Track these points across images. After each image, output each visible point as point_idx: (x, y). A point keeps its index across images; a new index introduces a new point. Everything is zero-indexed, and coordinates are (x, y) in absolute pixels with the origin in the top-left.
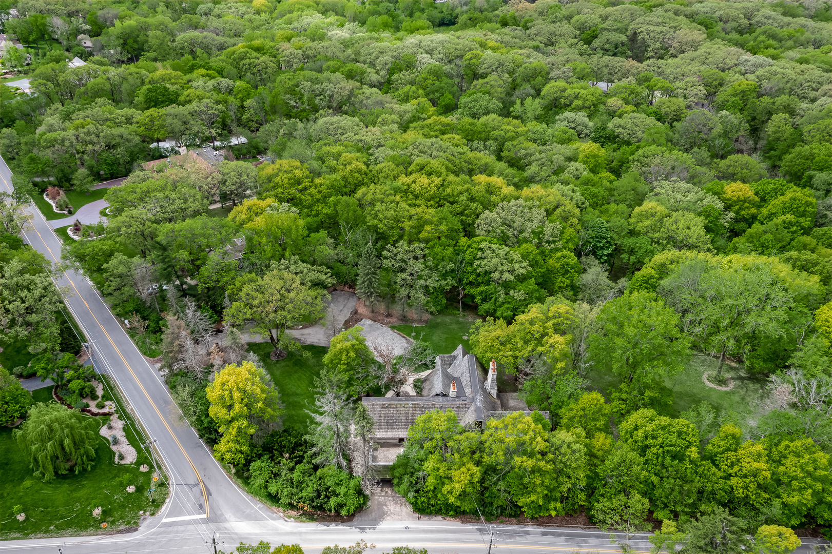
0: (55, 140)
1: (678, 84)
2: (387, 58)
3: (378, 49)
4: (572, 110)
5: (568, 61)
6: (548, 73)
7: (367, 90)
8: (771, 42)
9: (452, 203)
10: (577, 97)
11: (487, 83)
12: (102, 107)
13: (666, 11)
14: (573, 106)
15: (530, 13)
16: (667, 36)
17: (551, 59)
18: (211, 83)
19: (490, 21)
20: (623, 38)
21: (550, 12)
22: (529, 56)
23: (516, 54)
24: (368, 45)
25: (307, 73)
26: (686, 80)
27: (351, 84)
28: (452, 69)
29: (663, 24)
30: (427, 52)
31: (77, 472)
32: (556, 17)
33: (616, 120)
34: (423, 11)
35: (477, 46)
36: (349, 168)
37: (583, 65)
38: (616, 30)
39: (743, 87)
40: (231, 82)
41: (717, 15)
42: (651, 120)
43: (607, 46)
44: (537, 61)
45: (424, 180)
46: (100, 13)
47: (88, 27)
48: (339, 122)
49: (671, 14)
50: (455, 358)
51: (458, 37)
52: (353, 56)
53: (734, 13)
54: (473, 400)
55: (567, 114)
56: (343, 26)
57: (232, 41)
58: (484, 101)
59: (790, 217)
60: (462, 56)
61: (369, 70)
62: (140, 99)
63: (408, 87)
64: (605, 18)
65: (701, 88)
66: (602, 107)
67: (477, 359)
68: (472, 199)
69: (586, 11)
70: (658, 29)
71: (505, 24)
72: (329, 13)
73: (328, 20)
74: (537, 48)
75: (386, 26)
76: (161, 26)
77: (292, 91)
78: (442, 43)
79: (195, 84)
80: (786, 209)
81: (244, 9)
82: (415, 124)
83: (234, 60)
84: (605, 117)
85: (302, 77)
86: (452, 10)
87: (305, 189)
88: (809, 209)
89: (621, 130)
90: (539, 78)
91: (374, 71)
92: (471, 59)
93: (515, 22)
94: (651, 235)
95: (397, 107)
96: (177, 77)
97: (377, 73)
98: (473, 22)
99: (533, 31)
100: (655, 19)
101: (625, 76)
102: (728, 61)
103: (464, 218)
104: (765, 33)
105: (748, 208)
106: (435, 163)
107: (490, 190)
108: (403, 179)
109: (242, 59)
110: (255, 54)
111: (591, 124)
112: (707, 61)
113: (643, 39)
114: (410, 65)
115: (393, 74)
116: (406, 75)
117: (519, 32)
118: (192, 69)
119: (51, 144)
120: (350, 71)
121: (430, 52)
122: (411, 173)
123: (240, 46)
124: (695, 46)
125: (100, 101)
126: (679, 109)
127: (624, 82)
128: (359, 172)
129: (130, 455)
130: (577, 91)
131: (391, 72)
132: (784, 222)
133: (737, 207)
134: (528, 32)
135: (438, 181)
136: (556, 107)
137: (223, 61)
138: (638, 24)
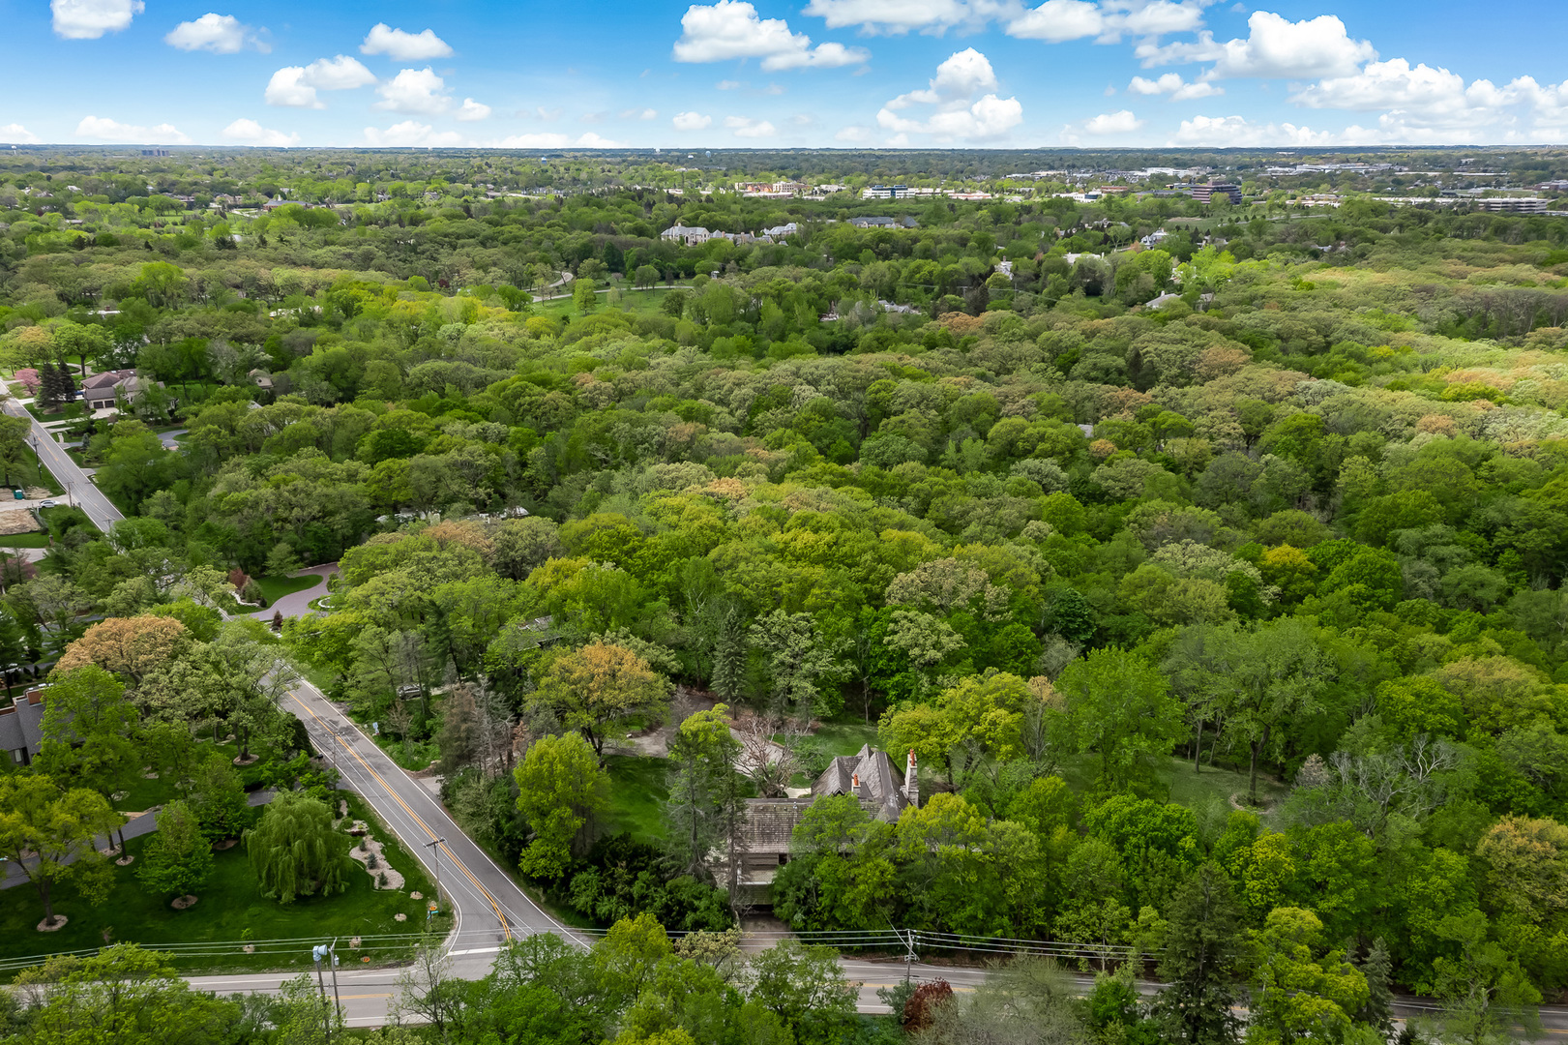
0: (244, 502)
1: (1200, 420)
2: (747, 390)
3: (732, 380)
4: (1037, 457)
5: (1029, 392)
6: (999, 410)
7: (715, 434)
8: (1352, 363)
9: (850, 566)
10: (1042, 438)
11: (903, 422)
12: (310, 459)
13: (1189, 325)
14: (1037, 452)
15: (972, 329)
16: (1189, 358)
17: (1004, 389)
18: (474, 427)
19: (909, 342)
20: (1121, 362)
21: (1003, 327)
22: (968, 386)
23: (948, 383)
24: (717, 374)
25: (623, 412)
26: (1212, 414)
27: (689, 428)
28: (849, 406)
29: (1182, 341)
30: (809, 383)
31: (326, 893)
32: (1014, 334)
33: (1102, 468)
34: (801, 331)
35: (888, 373)
36: (697, 524)
37: (1054, 394)
38: (1107, 351)
39: (1300, 422)
40: (503, 428)
41: (1272, 329)
42: (1157, 468)
43: (1093, 374)
44: (983, 391)
45: (808, 537)
46: (285, 337)
47: (268, 357)
48: (677, 470)
49: (1197, 328)
50: (858, 761)
51: (859, 362)
52: (692, 391)
53: (1299, 326)
54: (884, 800)
55: (1030, 462)
56: (673, 351)
57: (499, 373)
58: (899, 445)
59: (1359, 587)
60: (865, 388)
61: (719, 409)
62: (366, 447)
63: (781, 430)
64: (1090, 335)
65: (1236, 425)
66: (1082, 452)
67: (889, 758)
68: (881, 560)
69: (1060, 325)
70: (1174, 348)
71: (931, 345)
72: (650, 335)
73: (650, 344)
74: (982, 377)
75: (742, 350)
76: (382, 353)
77: (598, 438)
78: (833, 369)
79: (447, 429)
80: (1353, 577)
81: (514, 330)
82: (793, 474)
83: (506, 398)
84: (1087, 467)
85: (615, 418)
86: (849, 330)
87: (634, 550)
88: (1388, 576)
89: (1110, 483)
90: (984, 416)
91: (727, 410)
92: (878, 391)
93: (948, 341)
94: (1149, 611)
95: (763, 453)
96: (421, 421)
97: (731, 413)
98: (881, 344)
99: (976, 353)
100: (1170, 335)
101: (1118, 409)
102: (1278, 388)
103: (868, 586)
104: (1344, 351)
105: (1301, 580)
106: (824, 517)
107: (906, 548)
108: (777, 537)
109: (517, 396)
110: (538, 389)
111: (1064, 475)
112: (1247, 389)
113: (1151, 362)
114: (783, 400)
115: (756, 415)
116: (777, 414)
117: (954, 354)
118: (441, 410)
119: (236, 508)
120: (689, 410)
121: (814, 382)
122: (789, 530)
123: (513, 380)
124: (1229, 369)
125: (304, 450)
126: (1202, 454)
127: (1117, 418)
128: (713, 528)
129: (396, 880)
130: (1042, 429)
131: (753, 411)
132: (1351, 594)
133: (1283, 579)
134: (968, 355)
135: (828, 537)
136: (1012, 455)
137: (489, 399)
138: (1143, 342)
